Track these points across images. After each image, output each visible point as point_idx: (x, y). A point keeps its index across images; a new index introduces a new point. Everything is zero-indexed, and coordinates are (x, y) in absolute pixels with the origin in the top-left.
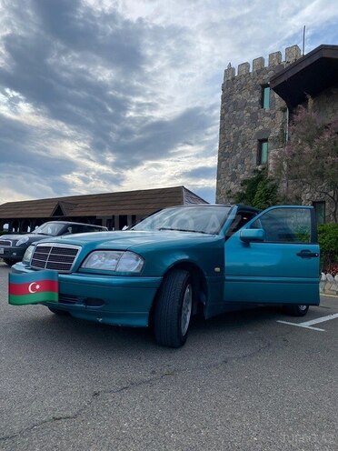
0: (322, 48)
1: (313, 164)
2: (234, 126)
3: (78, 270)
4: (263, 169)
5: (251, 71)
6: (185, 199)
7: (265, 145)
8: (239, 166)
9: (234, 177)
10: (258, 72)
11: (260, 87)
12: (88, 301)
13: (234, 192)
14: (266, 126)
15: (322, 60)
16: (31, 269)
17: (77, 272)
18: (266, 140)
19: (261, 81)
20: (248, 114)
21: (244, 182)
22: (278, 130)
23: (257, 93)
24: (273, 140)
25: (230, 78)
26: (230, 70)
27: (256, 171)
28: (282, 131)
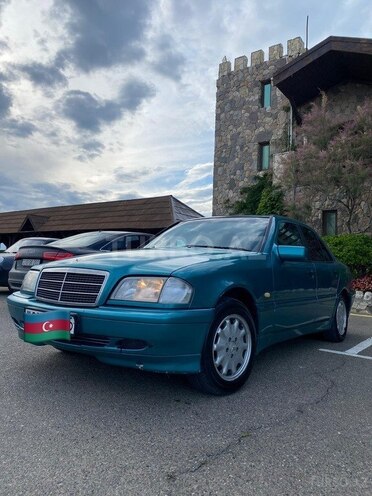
0: (331, 40)
1: (329, 169)
2: (231, 127)
3: (107, 302)
4: (265, 175)
5: (249, 65)
6: (174, 210)
7: (266, 148)
8: (238, 172)
9: (232, 185)
10: (257, 67)
11: (260, 84)
12: (123, 343)
13: (232, 202)
14: (267, 127)
15: (332, 53)
16: (38, 301)
17: (105, 304)
18: (267, 143)
19: (260, 78)
20: (247, 114)
21: (244, 190)
22: (281, 132)
23: (257, 90)
24: (276, 143)
25: (225, 73)
26: (225, 65)
27: (257, 178)
28: (285, 132)
